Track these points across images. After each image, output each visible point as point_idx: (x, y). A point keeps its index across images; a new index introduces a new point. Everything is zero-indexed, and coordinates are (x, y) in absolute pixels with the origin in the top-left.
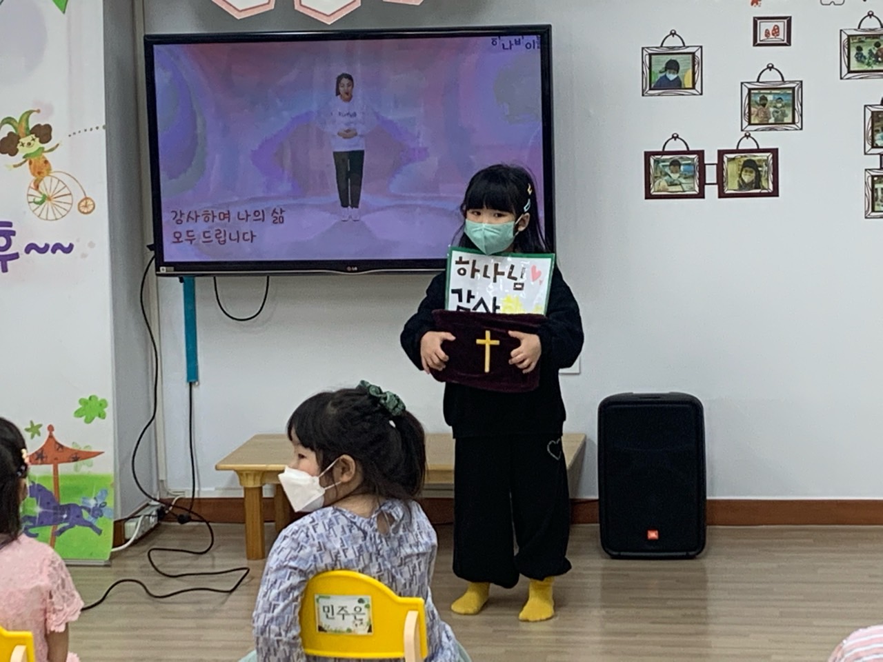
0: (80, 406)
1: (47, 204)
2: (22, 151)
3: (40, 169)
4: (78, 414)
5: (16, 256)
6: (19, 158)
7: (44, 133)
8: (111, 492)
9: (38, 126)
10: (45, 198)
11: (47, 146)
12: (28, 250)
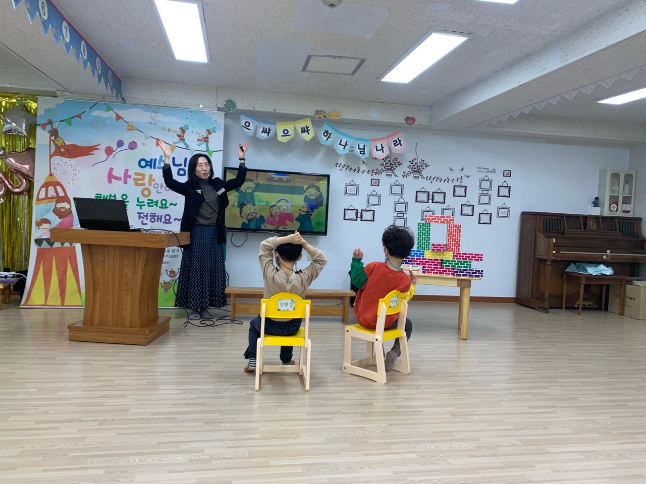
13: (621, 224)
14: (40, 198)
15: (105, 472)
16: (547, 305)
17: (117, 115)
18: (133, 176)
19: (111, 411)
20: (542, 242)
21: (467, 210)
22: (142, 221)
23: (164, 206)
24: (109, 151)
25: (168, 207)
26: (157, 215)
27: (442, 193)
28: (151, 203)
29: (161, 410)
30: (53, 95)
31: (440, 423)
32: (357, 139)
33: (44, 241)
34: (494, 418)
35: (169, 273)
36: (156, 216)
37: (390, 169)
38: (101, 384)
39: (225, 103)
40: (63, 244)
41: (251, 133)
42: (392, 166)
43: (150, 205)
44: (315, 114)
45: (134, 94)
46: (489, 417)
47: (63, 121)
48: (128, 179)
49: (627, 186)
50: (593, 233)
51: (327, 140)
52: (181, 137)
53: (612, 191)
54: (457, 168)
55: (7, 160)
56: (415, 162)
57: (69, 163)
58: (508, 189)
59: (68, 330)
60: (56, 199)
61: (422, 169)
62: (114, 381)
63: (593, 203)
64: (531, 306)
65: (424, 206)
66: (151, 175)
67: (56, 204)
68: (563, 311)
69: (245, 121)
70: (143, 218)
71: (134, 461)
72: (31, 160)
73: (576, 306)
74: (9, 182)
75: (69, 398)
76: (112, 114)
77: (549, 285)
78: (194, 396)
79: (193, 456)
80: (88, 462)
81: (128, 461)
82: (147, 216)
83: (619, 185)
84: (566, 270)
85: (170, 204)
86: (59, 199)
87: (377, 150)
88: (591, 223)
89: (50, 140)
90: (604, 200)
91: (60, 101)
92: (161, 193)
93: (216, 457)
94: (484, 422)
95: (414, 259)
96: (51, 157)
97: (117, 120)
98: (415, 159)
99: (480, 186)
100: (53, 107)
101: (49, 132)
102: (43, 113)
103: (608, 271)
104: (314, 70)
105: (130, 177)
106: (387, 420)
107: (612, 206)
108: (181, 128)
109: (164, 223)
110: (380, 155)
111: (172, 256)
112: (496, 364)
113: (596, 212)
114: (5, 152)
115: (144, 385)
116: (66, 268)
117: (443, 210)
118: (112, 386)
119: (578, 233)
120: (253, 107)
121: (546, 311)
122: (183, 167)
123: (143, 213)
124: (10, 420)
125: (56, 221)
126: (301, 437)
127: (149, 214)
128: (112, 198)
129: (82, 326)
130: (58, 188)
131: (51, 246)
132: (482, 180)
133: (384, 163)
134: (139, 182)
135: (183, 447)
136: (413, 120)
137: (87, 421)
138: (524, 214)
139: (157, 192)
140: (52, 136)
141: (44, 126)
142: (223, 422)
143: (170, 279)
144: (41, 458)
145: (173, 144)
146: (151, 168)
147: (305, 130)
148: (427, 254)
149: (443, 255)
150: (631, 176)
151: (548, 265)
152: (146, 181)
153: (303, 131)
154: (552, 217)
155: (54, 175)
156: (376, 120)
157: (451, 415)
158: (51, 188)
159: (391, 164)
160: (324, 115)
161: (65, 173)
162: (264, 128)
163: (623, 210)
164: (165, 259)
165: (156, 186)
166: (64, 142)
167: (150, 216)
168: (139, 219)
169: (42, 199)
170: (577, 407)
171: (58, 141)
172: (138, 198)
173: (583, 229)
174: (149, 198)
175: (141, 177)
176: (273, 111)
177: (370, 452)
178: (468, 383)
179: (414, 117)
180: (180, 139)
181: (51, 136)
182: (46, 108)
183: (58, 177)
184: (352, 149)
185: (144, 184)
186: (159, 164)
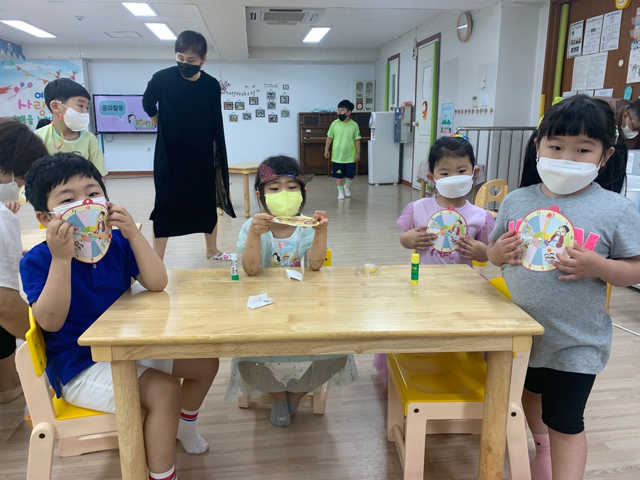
18: (33, 104)
24: (17, 90)
27: (241, 102)
48: (31, 106)
54: (250, 86)
58: (287, 98)
61: (226, 88)
65: (230, 112)
76: (14, 67)
83: (363, 91)
97: (18, 70)
104: (117, 37)
105: (31, 104)
107: (359, 106)
108: (57, 72)
117: (243, 114)
128: (23, 118)
134: (37, 107)
138: (300, 114)
150: (371, 84)
152: (42, 106)
154: (311, 116)
163: (367, 108)
175: (37, 104)
185: (40, 108)
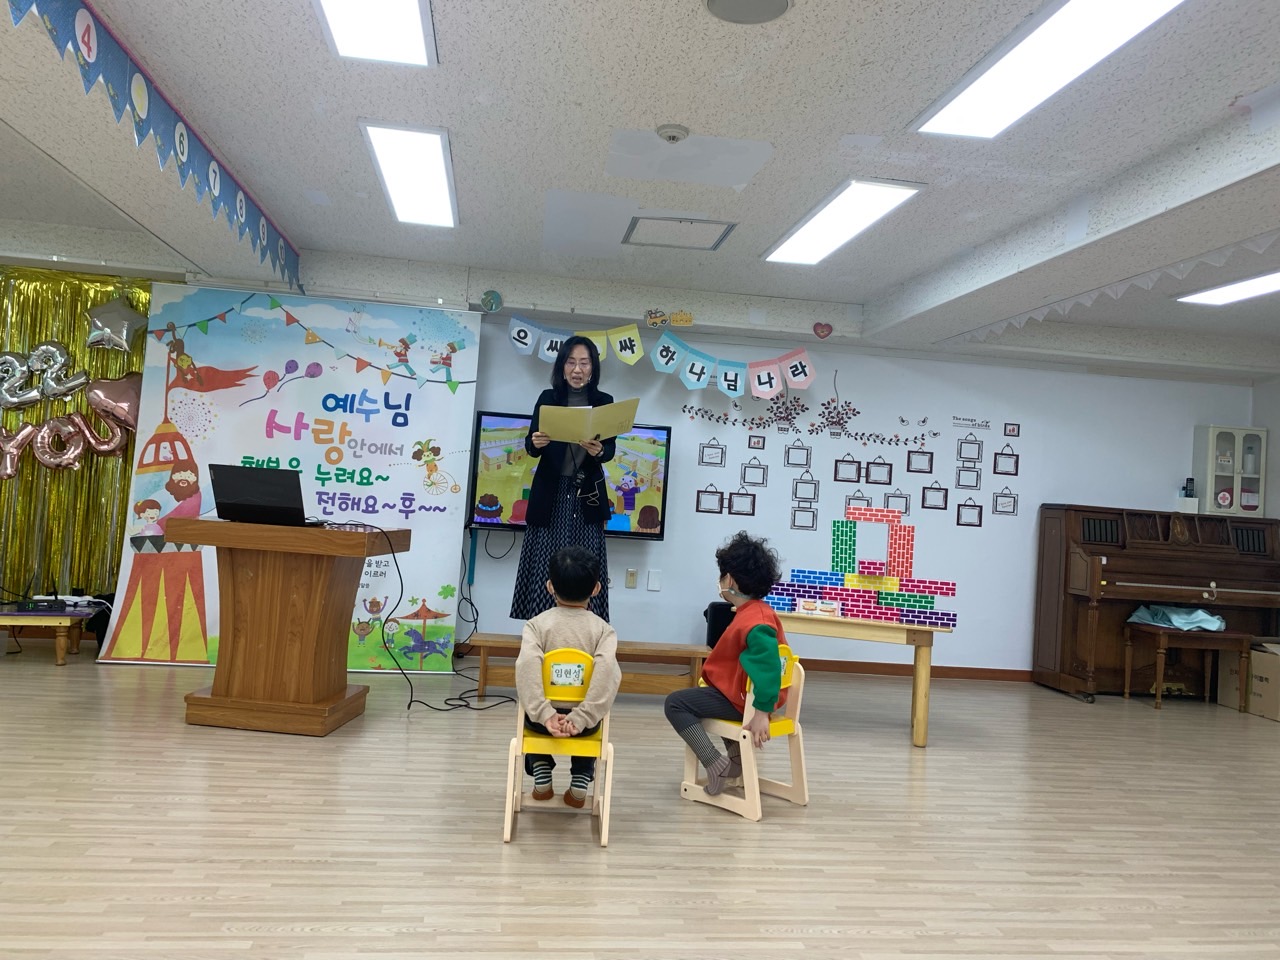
0: (441, 590)
1: (433, 487)
2: (424, 459)
3: (432, 468)
4: (440, 594)
5: (413, 511)
6: (422, 462)
7: (436, 451)
8: (453, 635)
9: (433, 448)
10: (433, 483)
11: (437, 458)
12: (420, 509)
13: (1239, 532)
14: (145, 462)
15: (253, 945)
16: (1091, 686)
17: (289, 316)
18: (312, 426)
19: (262, 847)
20: (1080, 562)
21: (935, 498)
22: (325, 508)
23: (365, 482)
24: (271, 379)
25: (372, 483)
26: (351, 497)
27: (884, 464)
28: (343, 475)
29: (350, 849)
30: (180, 280)
31: (855, 892)
32: (723, 363)
33: (148, 541)
34: (957, 888)
35: (368, 605)
36: (349, 499)
37: (786, 419)
38: (243, 800)
39: (484, 297)
40: (179, 547)
41: (528, 350)
42: (789, 412)
43: (341, 478)
44: (646, 316)
45: (321, 278)
46: (947, 887)
47: (194, 325)
48: (303, 431)
49: (1250, 458)
50: (1183, 548)
51: (667, 363)
52: (402, 357)
53: (1221, 467)
54: (914, 418)
55: (91, 394)
56: (833, 405)
57: (199, 401)
58: (1013, 460)
59: (186, 704)
60: (172, 465)
61: (846, 419)
62: (266, 796)
63: (1184, 488)
64: (1061, 689)
65: (850, 489)
66: (344, 425)
67: (173, 473)
68: (1127, 701)
69: (517, 329)
70: (327, 502)
71: (302, 930)
72: (133, 393)
73: (1153, 692)
74: (91, 432)
75: (190, 822)
76: (279, 314)
77: (1096, 648)
78: (408, 828)
79: (404, 927)
80: (224, 929)
81: (292, 930)
82: (333, 499)
83: (1233, 455)
84: (1130, 620)
85: (377, 479)
86: (179, 465)
87: (760, 383)
88: (1178, 530)
89: (170, 359)
90: (1206, 482)
91: (191, 290)
92: (361, 456)
93: (444, 930)
94: (936, 894)
95: (826, 588)
96: (168, 389)
97: (288, 324)
98: (833, 401)
99: (960, 453)
100: (178, 300)
101: (167, 345)
102: (159, 311)
103: (1214, 624)
104: (643, 242)
105: (306, 426)
106: (756, 883)
107: (1221, 495)
108: (402, 341)
109: (363, 511)
110: (765, 392)
111: (376, 573)
112: (976, 794)
113: (1190, 507)
114: (88, 379)
115: (318, 805)
116: (183, 591)
117: (887, 497)
118: (263, 805)
119: (1151, 546)
120: (534, 305)
121: (1090, 699)
122: (402, 410)
123: (328, 494)
124: (87, 853)
125: (169, 504)
126: (596, 905)
127: (338, 496)
128: (271, 464)
129: (209, 696)
130: (179, 445)
131: (159, 551)
132: (962, 442)
133: (775, 407)
134: (322, 436)
135: (387, 911)
136: (829, 328)
137: (220, 862)
138: (1046, 509)
139: (355, 455)
140: (173, 352)
141: (159, 335)
142: (459, 874)
143: (370, 616)
144: (142, 919)
145: (387, 369)
146: (345, 411)
147: (629, 346)
148: (850, 581)
149: (880, 583)
150: (1257, 438)
151: (1093, 608)
152: (336, 434)
153: (623, 347)
154: (1101, 516)
155: (173, 422)
156: (758, 328)
157: (876, 880)
158: (163, 444)
159: (787, 408)
160: (663, 318)
161: (190, 418)
162: (552, 342)
163: (1244, 503)
164: (364, 579)
165: (353, 444)
166: (193, 363)
167: (339, 499)
168: (320, 504)
169: (148, 465)
170: (1120, 876)
171: (182, 360)
172: (319, 466)
173: (1161, 538)
174: (339, 466)
175: (326, 427)
176: (569, 311)
177: (719, 935)
178: (916, 824)
179: (830, 323)
180: (400, 361)
181: (171, 352)
182: (166, 302)
183: (179, 425)
184: (713, 380)
185: (331, 441)
186: (361, 403)
